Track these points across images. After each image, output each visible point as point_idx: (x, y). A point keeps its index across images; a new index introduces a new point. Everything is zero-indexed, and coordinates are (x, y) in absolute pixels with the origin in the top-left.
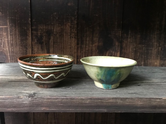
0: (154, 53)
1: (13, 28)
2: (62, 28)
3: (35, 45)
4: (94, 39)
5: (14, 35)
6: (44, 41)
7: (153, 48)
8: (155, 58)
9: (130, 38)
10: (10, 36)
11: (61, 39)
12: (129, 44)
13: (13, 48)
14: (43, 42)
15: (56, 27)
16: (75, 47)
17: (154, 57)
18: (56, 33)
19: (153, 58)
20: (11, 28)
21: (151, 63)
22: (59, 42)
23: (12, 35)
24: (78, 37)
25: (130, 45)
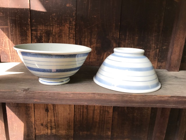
0: (152, 54)
1: (13, 28)
2: (61, 29)
5: (15, 36)
7: (150, 50)
9: (128, 40)
12: (127, 45)
18: (55, 34)
20: (11, 29)
23: (13, 36)
24: (76, 38)
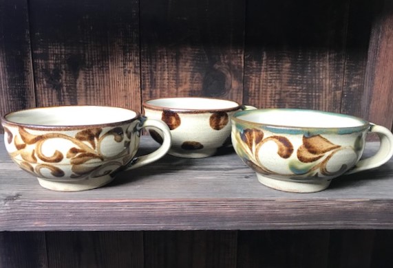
0: (326, 104)
2: (103, 50)
3: (43, 92)
4: (181, 76)
6: (64, 82)
7: (321, 94)
9: (266, 71)
11: (103, 76)
12: (264, 84)
14: (61, 86)
15: (89, 48)
16: (136, 94)
18: (90, 63)
22: (98, 82)
24: (143, 72)
25: (267, 88)
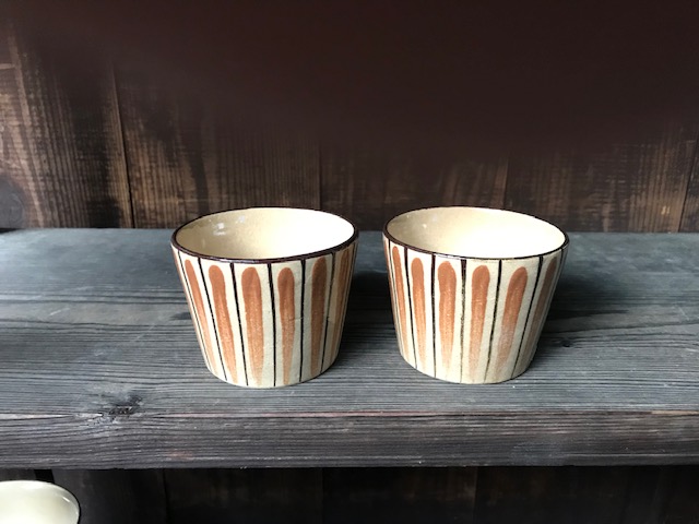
3: (139, 144)
6: (177, 125)
8: (662, 189)
10: (27, 107)
13: (48, 158)
14: (171, 132)
17: (660, 184)
19: (657, 187)
21: (645, 208)
